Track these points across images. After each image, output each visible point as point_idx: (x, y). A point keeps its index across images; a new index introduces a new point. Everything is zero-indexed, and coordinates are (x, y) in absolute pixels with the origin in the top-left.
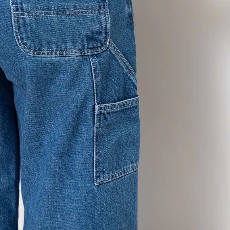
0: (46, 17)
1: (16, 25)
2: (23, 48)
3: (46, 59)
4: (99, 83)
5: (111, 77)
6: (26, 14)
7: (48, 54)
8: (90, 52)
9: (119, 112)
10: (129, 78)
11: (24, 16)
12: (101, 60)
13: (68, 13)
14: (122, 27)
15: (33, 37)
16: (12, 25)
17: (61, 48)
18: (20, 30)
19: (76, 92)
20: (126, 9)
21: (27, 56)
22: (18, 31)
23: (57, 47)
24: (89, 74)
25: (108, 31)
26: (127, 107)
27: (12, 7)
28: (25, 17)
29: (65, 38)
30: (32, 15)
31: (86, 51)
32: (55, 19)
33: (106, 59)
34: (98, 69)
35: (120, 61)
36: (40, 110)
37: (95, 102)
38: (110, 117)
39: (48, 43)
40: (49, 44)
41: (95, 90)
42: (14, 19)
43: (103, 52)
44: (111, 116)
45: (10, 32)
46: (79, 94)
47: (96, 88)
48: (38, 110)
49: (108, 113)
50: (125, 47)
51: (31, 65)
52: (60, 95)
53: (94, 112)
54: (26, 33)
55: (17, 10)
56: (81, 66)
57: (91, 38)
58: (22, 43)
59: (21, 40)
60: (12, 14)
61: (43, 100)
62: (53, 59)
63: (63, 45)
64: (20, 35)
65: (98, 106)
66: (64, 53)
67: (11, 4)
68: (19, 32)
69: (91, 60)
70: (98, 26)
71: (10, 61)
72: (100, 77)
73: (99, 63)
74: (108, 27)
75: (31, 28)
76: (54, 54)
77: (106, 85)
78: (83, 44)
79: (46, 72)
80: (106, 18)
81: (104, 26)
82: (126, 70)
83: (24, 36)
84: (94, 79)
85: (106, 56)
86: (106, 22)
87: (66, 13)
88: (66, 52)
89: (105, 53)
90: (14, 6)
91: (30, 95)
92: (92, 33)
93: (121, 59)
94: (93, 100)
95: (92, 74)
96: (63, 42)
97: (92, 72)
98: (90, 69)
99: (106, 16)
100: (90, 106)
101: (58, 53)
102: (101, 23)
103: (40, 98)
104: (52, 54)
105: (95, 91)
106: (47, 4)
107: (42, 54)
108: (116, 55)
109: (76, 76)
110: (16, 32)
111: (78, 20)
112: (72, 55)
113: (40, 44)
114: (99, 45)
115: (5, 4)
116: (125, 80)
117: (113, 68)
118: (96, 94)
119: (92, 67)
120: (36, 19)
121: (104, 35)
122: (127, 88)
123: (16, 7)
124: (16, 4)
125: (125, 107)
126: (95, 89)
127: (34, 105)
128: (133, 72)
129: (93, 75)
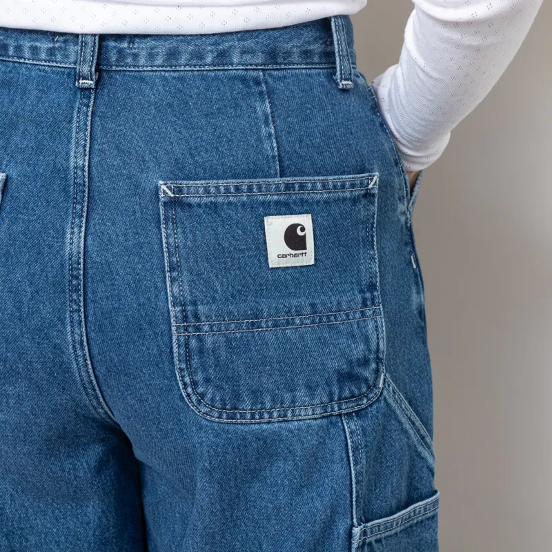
0: (250, 335)
1: (182, 352)
2: (196, 404)
3: (246, 428)
4: (362, 476)
5: (385, 457)
6: (206, 328)
7: (253, 417)
8: (344, 407)
9: (399, 535)
10: (419, 455)
11: (199, 332)
12: (367, 422)
13: (298, 321)
14: (407, 342)
15: (219, 379)
16: (171, 352)
17: (282, 403)
18: (190, 365)
19: (312, 499)
20: (413, 298)
21: (205, 422)
22: (187, 366)
23: (273, 400)
24: (341, 456)
25: (381, 356)
26: (415, 521)
27: (174, 311)
28: (202, 333)
29: (292, 380)
30: (220, 330)
31: (336, 405)
32: (269, 337)
33: (378, 419)
34: (360, 444)
35: (404, 420)
36: (224, 537)
37: (352, 519)
38: (381, 548)
39: (254, 393)
40: (256, 394)
41: (354, 493)
42: (178, 339)
43: (371, 405)
44: (382, 546)
45: (166, 368)
46: (318, 504)
47: (356, 488)
48: (217, 537)
49: (378, 541)
50: (413, 385)
51: (213, 442)
52: (275, 506)
53: (350, 543)
54: (205, 370)
55: (185, 318)
56: (325, 440)
57: (347, 377)
58: (194, 392)
59: (192, 387)
60: (174, 329)
61: (231, 516)
62: (265, 427)
63: (287, 396)
64: (189, 375)
65: (359, 528)
66: (289, 414)
67: (170, 306)
68: (187, 369)
69: (345, 424)
70: (362, 347)
71: (161, 430)
72: (364, 462)
73: (362, 430)
74: (381, 347)
75: (217, 359)
76: (266, 416)
77: (374, 477)
78: (330, 391)
79: (246, 457)
80: (376, 327)
81: (373, 347)
82: (415, 438)
83: (199, 377)
84: (352, 469)
85: (378, 412)
86: (378, 335)
87: (294, 323)
88: (292, 410)
89: (375, 407)
90: (178, 309)
91: (205, 508)
92: (350, 363)
93: (407, 415)
94: (349, 516)
95: (348, 457)
96: (287, 390)
97: (348, 453)
98: (343, 446)
99: (376, 322)
100: (341, 528)
101: (275, 414)
102: (366, 340)
103: (227, 513)
104: (261, 418)
105: (354, 496)
106: (253, 304)
107: (238, 416)
108: (397, 407)
109: (313, 463)
110: (180, 369)
111: (319, 338)
112: (307, 417)
113: (237, 396)
114: (364, 389)
115: (156, 305)
116: (412, 460)
117: (391, 437)
118: (356, 501)
119: (349, 441)
120: (228, 341)
121: (374, 366)
122: (414, 478)
123: (183, 311)
124: (182, 306)
125: (411, 522)
126: (354, 490)
127: (211, 528)
128: (428, 439)
129: (351, 458)
